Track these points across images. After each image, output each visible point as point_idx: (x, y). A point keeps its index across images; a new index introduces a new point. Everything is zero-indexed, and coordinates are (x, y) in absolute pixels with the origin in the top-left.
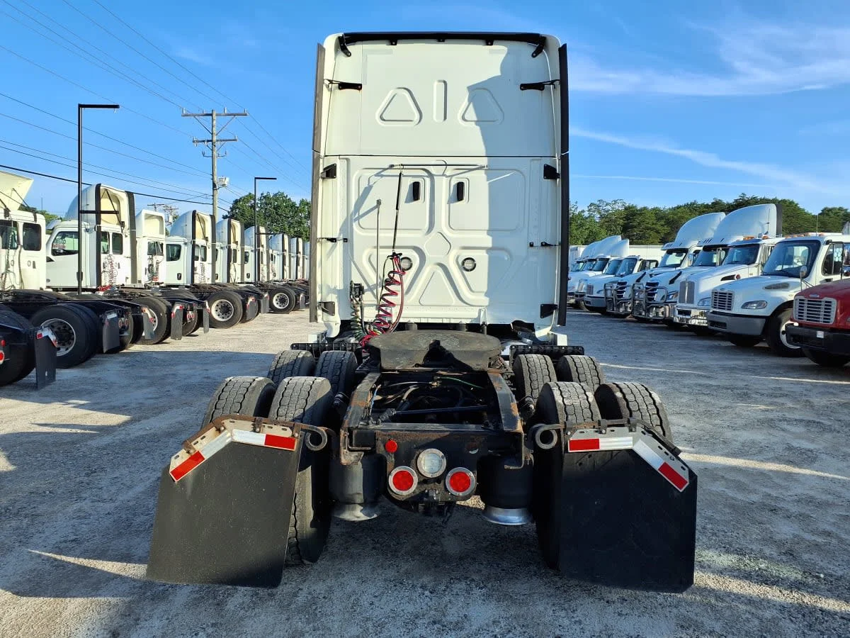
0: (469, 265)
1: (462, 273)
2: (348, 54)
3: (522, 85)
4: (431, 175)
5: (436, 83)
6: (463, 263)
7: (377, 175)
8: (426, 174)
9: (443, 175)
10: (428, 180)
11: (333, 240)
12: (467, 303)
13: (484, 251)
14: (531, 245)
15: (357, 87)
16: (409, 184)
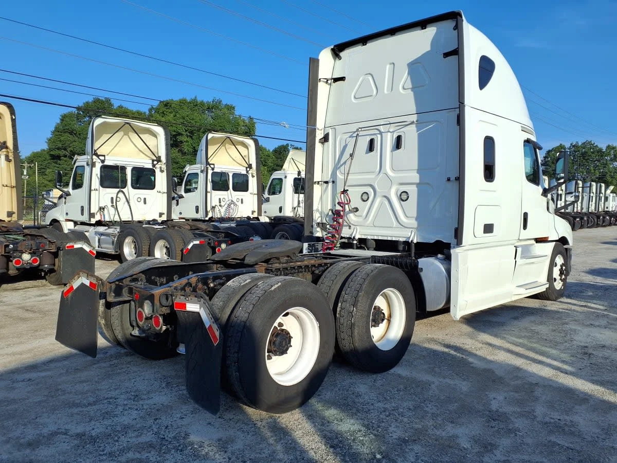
0: (404, 197)
1: (400, 203)
2: (340, 58)
3: (444, 54)
4: (381, 133)
5: (388, 66)
6: (401, 195)
7: (350, 137)
8: (378, 132)
9: (389, 132)
10: (379, 136)
11: (326, 182)
12: (403, 226)
13: (415, 186)
14: (449, 180)
15: (342, 79)
16: (368, 140)
